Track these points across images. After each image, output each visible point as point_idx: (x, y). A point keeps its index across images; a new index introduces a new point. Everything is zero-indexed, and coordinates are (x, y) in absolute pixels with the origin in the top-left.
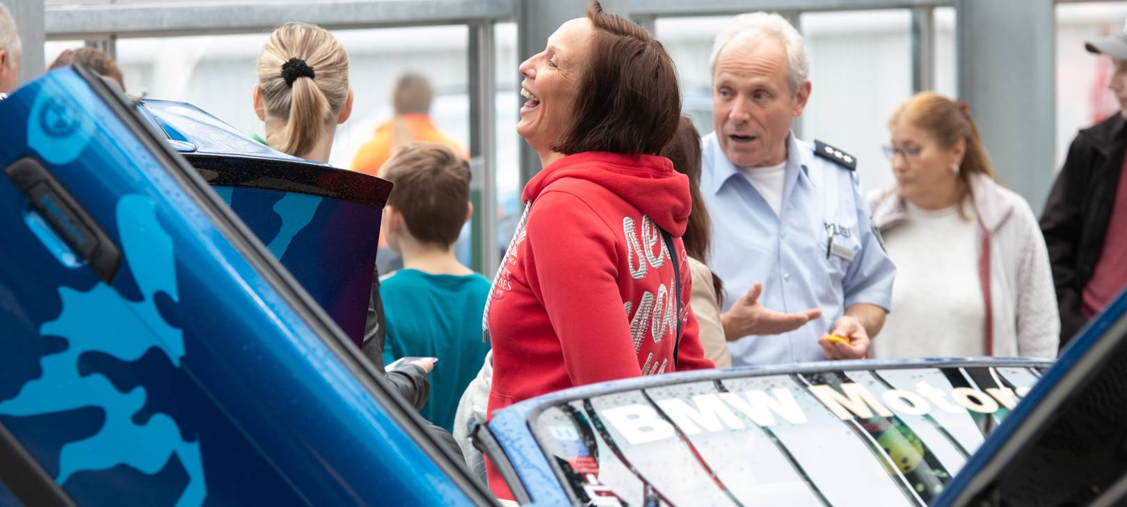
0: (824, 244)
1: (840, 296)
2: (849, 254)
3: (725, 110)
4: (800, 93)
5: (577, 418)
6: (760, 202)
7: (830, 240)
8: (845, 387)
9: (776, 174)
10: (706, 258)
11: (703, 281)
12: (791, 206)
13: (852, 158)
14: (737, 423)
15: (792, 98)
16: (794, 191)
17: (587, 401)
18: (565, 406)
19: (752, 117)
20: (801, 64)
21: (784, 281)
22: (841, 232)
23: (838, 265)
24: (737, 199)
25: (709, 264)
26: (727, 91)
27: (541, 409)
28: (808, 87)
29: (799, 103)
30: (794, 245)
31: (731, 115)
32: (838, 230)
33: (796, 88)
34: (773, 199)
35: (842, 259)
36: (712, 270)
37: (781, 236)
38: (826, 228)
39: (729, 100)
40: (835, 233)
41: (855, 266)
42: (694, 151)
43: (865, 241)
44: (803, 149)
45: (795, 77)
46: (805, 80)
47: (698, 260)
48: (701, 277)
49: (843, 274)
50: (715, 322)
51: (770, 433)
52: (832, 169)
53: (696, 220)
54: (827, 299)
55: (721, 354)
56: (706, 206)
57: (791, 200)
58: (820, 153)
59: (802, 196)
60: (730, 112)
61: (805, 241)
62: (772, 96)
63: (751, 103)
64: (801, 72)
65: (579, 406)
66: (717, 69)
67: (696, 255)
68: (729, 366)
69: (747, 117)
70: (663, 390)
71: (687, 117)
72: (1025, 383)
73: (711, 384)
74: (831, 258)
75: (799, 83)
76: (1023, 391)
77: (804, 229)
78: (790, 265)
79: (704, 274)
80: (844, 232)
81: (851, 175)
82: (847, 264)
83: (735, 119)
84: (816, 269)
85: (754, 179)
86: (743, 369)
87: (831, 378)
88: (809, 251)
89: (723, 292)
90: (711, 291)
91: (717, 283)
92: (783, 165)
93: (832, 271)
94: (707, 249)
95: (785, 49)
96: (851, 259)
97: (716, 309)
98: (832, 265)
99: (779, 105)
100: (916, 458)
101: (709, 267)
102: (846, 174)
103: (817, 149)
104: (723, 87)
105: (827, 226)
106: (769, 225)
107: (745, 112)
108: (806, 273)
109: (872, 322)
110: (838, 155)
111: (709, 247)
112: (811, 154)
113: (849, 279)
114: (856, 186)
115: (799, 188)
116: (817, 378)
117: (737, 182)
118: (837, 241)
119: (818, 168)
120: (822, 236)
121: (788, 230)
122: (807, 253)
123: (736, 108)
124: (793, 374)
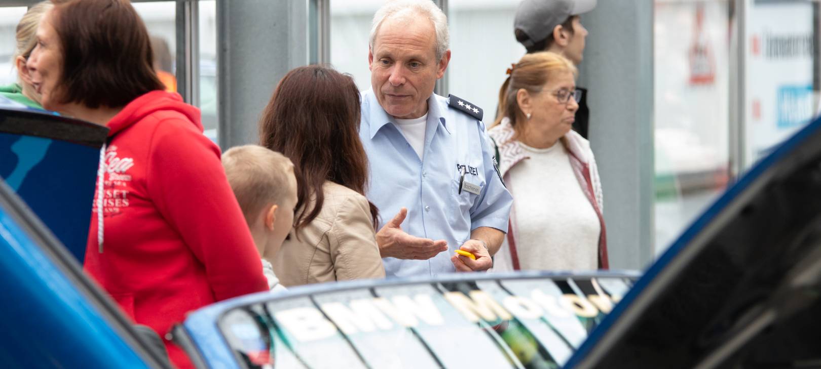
0: (457, 182)
1: (468, 223)
2: (477, 190)
3: (384, 75)
4: (443, 59)
5: (257, 319)
6: (407, 148)
7: (462, 179)
8: (474, 294)
9: (419, 124)
10: (364, 190)
11: (362, 209)
12: (431, 151)
13: (479, 109)
14: (385, 324)
15: (437, 64)
16: (434, 139)
17: (265, 306)
18: (248, 309)
19: (407, 80)
20: (445, 38)
21: (425, 212)
22: (470, 171)
23: (468, 199)
24: (388, 145)
25: (367, 195)
26: (388, 60)
27: (227, 313)
28: (448, 55)
29: (441, 67)
30: (432, 182)
31: (391, 79)
32: (468, 171)
33: (440, 57)
34: (417, 145)
35: (471, 193)
36: (369, 200)
37: (422, 175)
38: (458, 169)
39: (388, 67)
40: (466, 173)
41: (480, 198)
42: (354, 104)
43: (489, 178)
44: (440, 102)
45: (441, 48)
46: (447, 50)
47: (357, 191)
48: (359, 205)
49: (471, 205)
50: (371, 242)
51: (414, 331)
52: (463, 119)
53: (356, 160)
54: (459, 226)
55: (377, 268)
56: (364, 149)
57: (431, 146)
58: (454, 105)
59: (440, 143)
60: (389, 76)
61: (442, 179)
62: (424, 64)
63: (407, 70)
64: (445, 44)
65: (258, 309)
66: (378, 40)
67: (357, 189)
68: (383, 276)
69: (403, 80)
70: (327, 297)
71: (349, 76)
72: (619, 289)
73: (367, 293)
74: (463, 193)
75: (443, 52)
76: (617, 297)
77: (442, 170)
78: (430, 199)
79: (363, 204)
80: (473, 171)
81: (478, 124)
82: (475, 197)
83: (394, 82)
84: (450, 201)
85: (402, 128)
86: (392, 279)
87: (464, 287)
88: (444, 187)
89: (379, 218)
90: (368, 216)
91: (374, 211)
92: (425, 116)
93: (463, 203)
94: (365, 182)
95: (433, 26)
96: (478, 193)
97: (373, 232)
98: (463, 199)
99: (428, 71)
100: (531, 352)
101: (367, 198)
102: (475, 123)
103: (450, 102)
104: (384, 57)
105: (459, 167)
106: (414, 167)
107: (402, 77)
108: (442, 204)
109: (493, 243)
110: (468, 107)
111: (367, 181)
112: (446, 106)
113: (476, 208)
114: (482, 132)
115: (438, 136)
116: (453, 287)
117: (389, 132)
118: (468, 179)
119: (452, 118)
120: (456, 175)
121: (428, 170)
122: (443, 189)
123: (395, 73)
124: (434, 285)
